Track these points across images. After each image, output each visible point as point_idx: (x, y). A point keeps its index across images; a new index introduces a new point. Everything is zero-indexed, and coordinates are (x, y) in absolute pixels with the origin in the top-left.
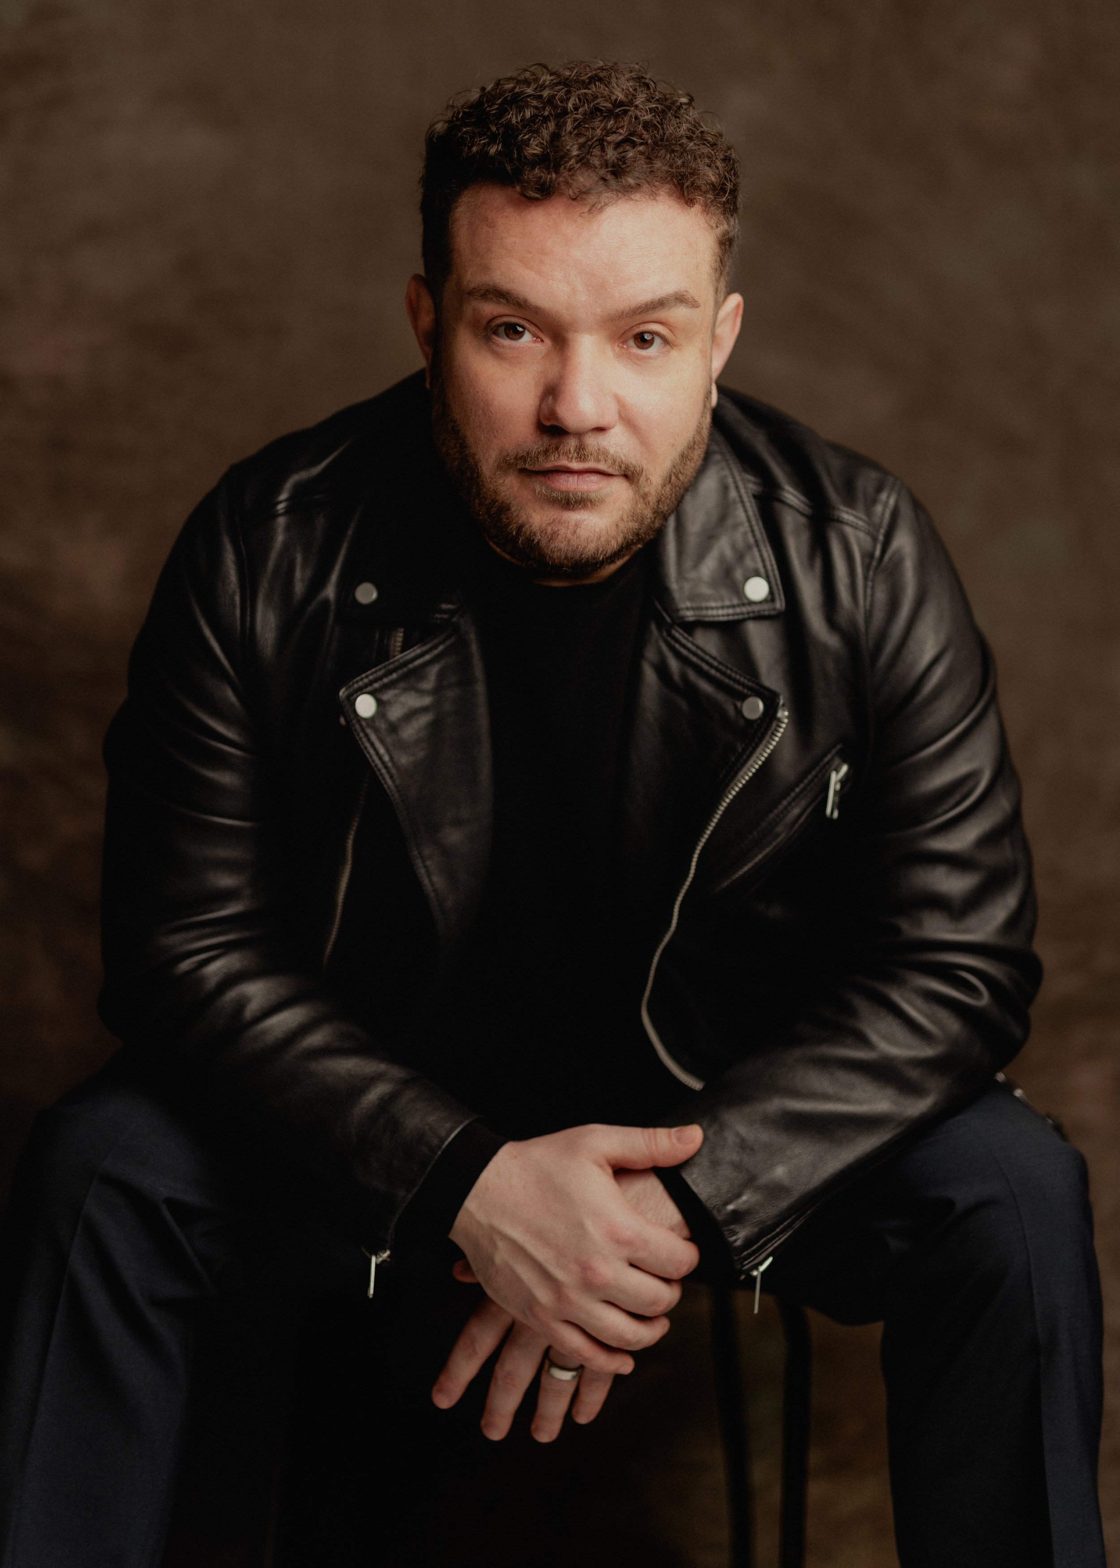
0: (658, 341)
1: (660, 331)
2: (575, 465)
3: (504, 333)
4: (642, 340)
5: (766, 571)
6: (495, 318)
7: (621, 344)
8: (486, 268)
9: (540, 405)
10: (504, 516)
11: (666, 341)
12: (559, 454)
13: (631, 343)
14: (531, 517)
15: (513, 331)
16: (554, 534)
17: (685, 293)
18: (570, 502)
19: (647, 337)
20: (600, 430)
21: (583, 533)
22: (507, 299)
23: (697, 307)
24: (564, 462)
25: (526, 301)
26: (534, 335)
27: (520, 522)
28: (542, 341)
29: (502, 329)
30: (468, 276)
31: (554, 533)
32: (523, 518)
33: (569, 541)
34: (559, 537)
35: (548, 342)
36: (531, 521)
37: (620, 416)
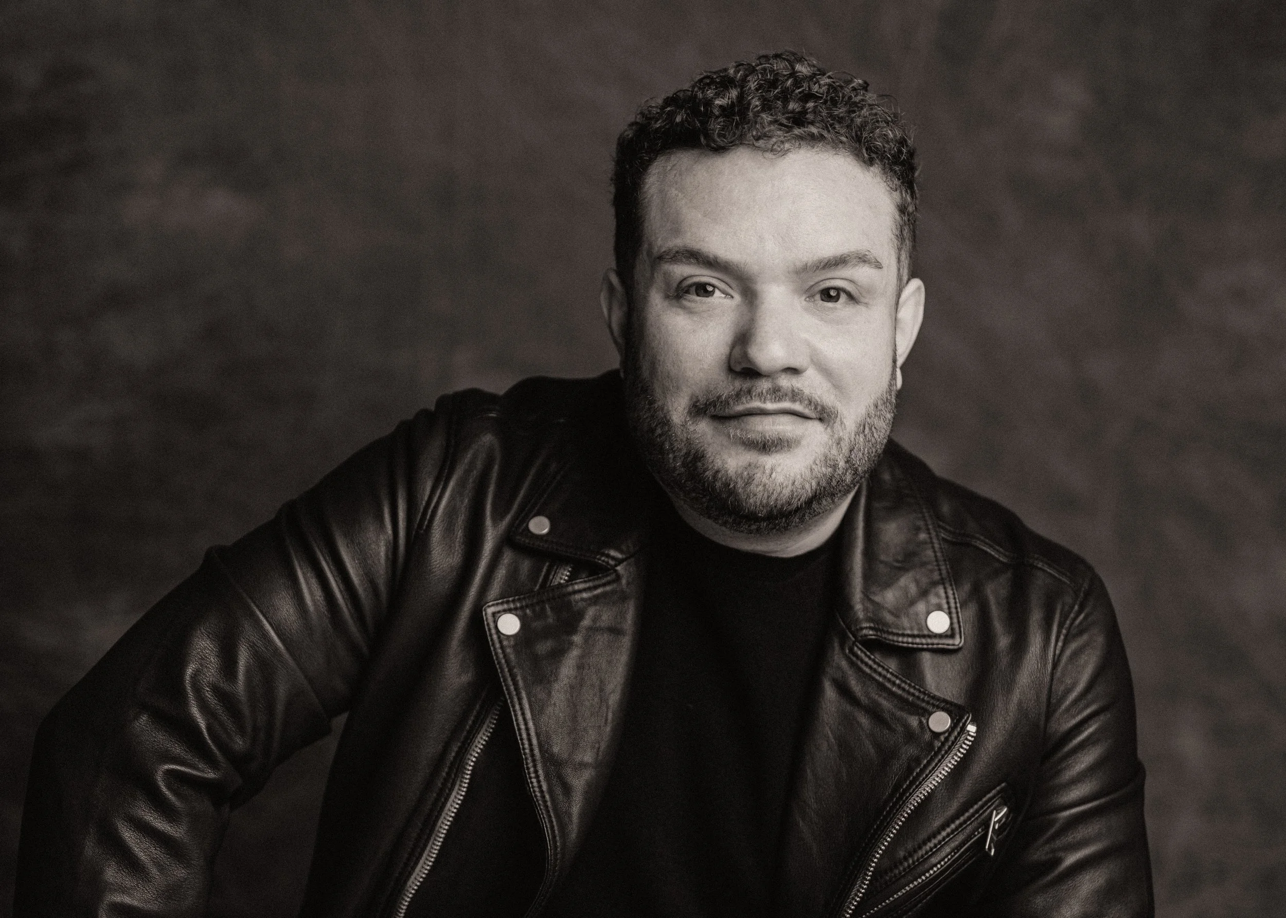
0: (843, 297)
1: (846, 287)
2: (770, 406)
3: (694, 292)
4: (829, 295)
5: (949, 608)
6: (685, 279)
7: (808, 299)
8: (677, 231)
9: (731, 353)
10: (699, 464)
11: (851, 297)
12: (751, 397)
13: (818, 297)
14: (727, 463)
15: (703, 290)
16: (749, 481)
17: (867, 253)
18: (765, 446)
19: (833, 293)
20: (793, 371)
21: (779, 477)
22: (697, 259)
23: (880, 268)
24: (756, 404)
25: (716, 258)
26: (723, 292)
27: (716, 468)
28: (732, 297)
29: (693, 289)
30: (659, 242)
31: (750, 478)
32: (718, 463)
33: (765, 486)
34: (755, 481)
35: (738, 298)
36: (726, 466)
37: (812, 360)
